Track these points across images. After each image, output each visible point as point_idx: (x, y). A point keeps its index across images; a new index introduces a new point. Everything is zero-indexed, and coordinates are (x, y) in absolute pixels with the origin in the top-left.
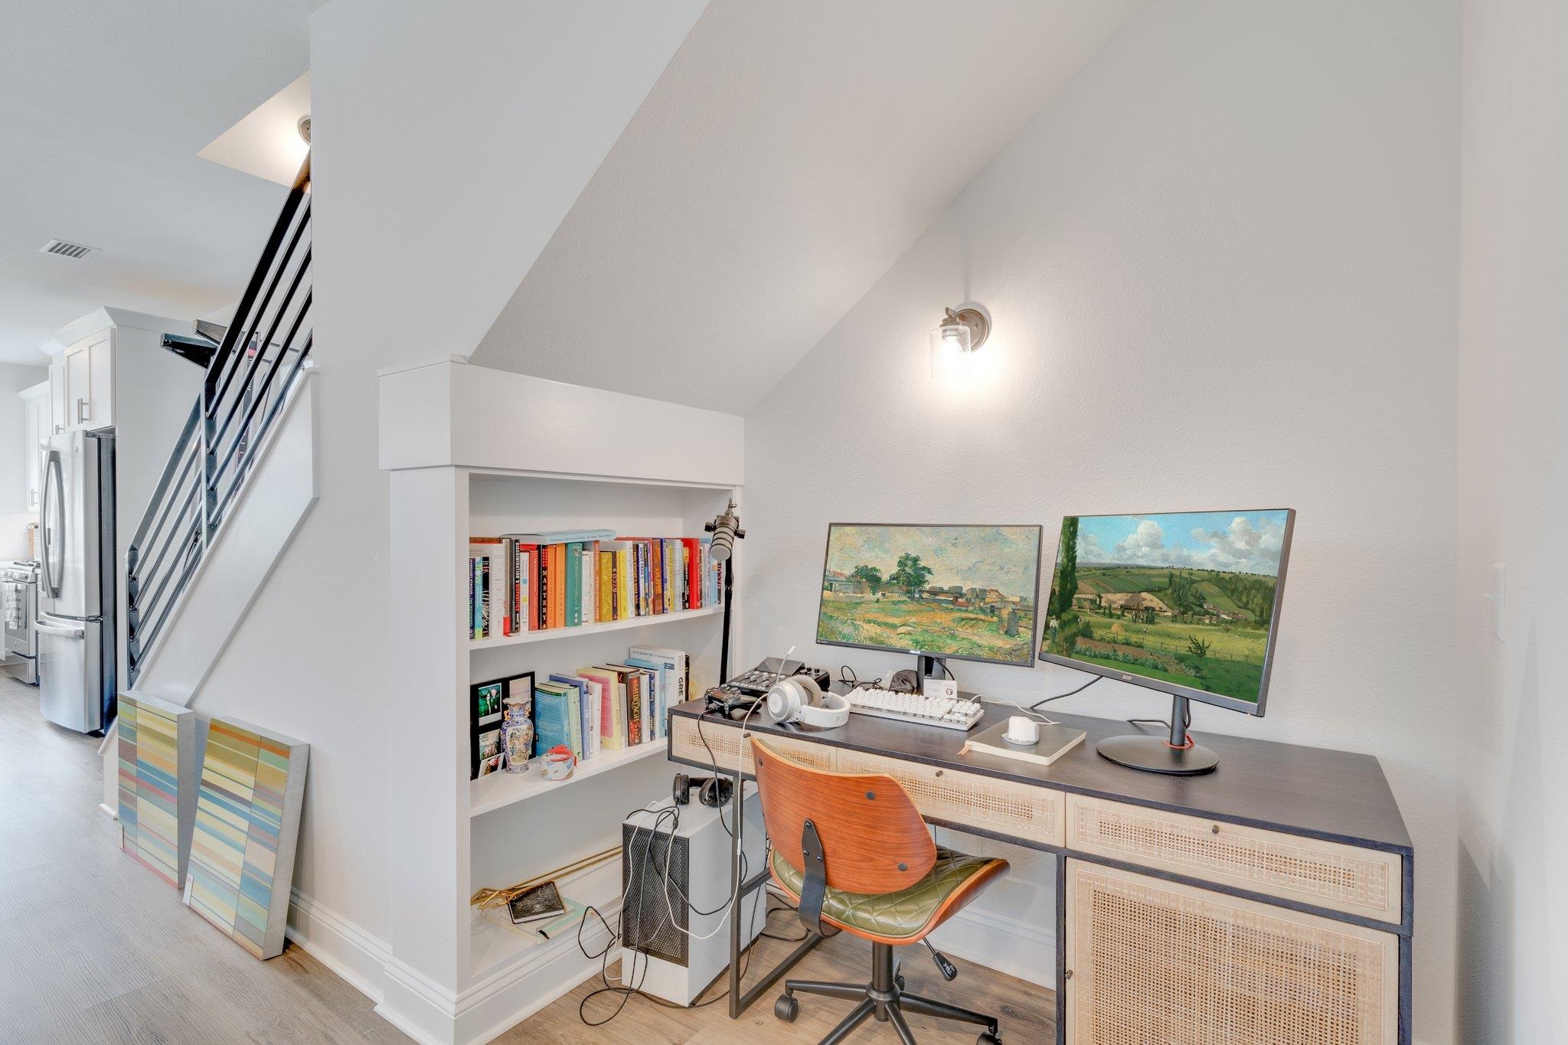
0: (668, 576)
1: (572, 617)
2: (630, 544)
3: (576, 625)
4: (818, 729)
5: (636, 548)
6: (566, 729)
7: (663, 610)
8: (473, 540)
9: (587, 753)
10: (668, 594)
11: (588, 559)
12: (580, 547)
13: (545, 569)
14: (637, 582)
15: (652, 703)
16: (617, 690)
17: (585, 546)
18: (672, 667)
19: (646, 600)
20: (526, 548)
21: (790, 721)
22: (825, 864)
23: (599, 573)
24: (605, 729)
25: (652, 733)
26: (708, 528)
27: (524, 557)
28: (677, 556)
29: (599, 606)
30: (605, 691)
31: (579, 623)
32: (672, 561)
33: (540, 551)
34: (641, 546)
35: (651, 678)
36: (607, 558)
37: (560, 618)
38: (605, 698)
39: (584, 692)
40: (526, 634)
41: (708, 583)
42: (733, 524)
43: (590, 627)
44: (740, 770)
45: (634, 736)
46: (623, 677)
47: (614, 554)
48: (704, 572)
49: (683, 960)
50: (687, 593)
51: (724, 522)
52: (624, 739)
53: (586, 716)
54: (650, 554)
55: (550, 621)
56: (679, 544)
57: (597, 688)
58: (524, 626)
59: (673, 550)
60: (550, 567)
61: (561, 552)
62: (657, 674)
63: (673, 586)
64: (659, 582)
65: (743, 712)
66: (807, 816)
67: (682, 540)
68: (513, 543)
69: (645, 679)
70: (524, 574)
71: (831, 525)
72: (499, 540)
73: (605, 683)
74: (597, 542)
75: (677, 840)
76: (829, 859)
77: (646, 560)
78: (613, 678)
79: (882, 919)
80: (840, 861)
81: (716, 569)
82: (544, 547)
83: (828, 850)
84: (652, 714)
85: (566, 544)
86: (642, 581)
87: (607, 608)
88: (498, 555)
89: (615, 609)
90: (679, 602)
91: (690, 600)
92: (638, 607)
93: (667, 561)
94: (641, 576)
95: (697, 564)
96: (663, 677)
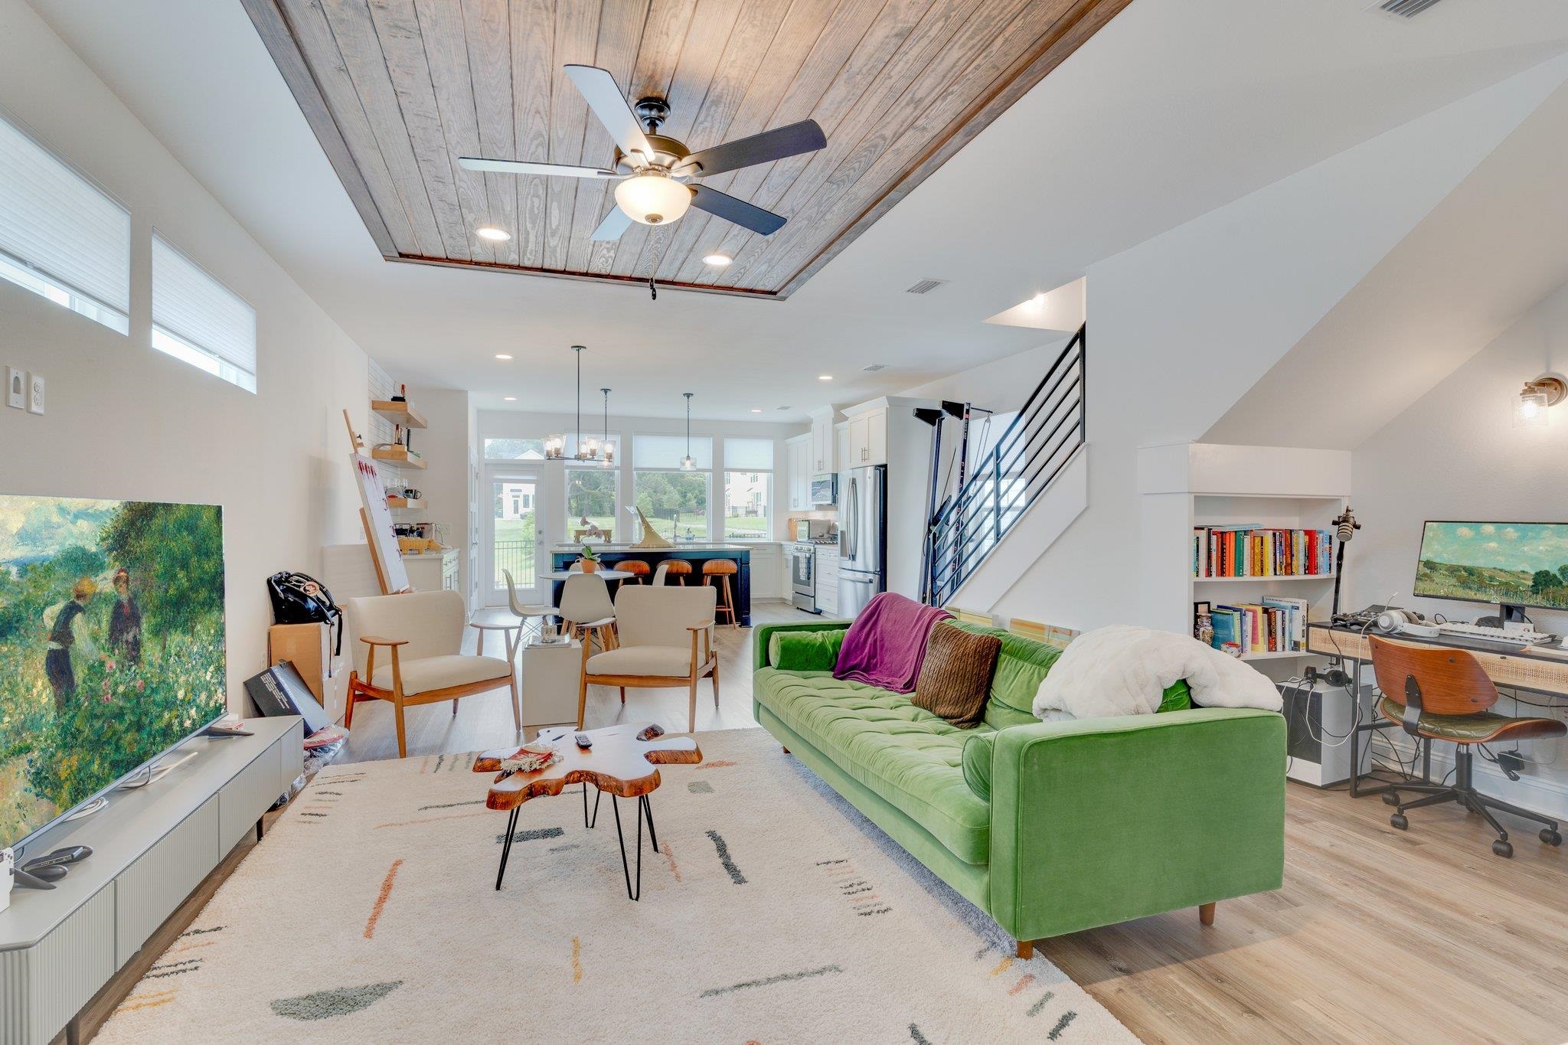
0: (1294, 552)
1: (1239, 571)
2: (1271, 532)
3: (1241, 576)
4: (1415, 636)
5: (1274, 535)
6: (1233, 633)
7: (1292, 573)
8: (1196, 528)
9: (1244, 650)
10: (1294, 563)
11: (1247, 540)
12: (1243, 533)
13: (1225, 544)
14: (1275, 555)
15: (1283, 629)
16: (1262, 619)
17: (1246, 532)
18: (1298, 608)
19: (1281, 566)
20: (1215, 533)
21: (1396, 632)
22: (1421, 699)
23: (1253, 548)
24: (1254, 640)
25: (1284, 646)
26: (1334, 523)
27: (1214, 538)
28: (1300, 542)
29: (1253, 567)
30: (1254, 617)
31: (1242, 575)
32: (1298, 544)
33: (1222, 535)
34: (1278, 534)
35: (1283, 613)
36: (1258, 540)
37: (1232, 571)
38: (1254, 622)
39: (1243, 615)
40: (1214, 578)
41: (1322, 559)
42: (1351, 520)
43: (1247, 577)
44: (1359, 657)
45: (1272, 646)
46: (1266, 611)
47: (1262, 538)
48: (1319, 551)
49: (1317, 759)
50: (1307, 564)
51: (1345, 520)
52: (1266, 647)
53: (1244, 628)
54: (1284, 539)
55: (1227, 573)
56: (1302, 533)
57: (1250, 615)
58: (1214, 574)
59: (1298, 537)
60: (1228, 544)
61: (1233, 535)
62: (1287, 612)
63: (1298, 560)
64: (1289, 556)
65: (1359, 627)
66: (1408, 672)
67: (1304, 531)
68: (1210, 530)
69: (1279, 614)
70: (1214, 547)
71: (1426, 522)
72: (1203, 529)
73: (1254, 612)
74: (1252, 531)
75: (1314, 694)
76: (1424, 696)
77: (1281, 543)
78: (1259, 610)
79: (1460, 732)
80: (1431, 697)
81: (1328, 550)
82: (1225, 533)
83: (1423, 690)
84: (1283, 634)
85: (1236, 532)
86: (1278, 554)
87: (1257, 568)
88: (1203, 534)
89: (1262, 572)
90: (1302, 570)
91: (1311, 567)
92: (1275, 570)
93: (1294, 543)
94: (1278, 551)
95: (1315, 546)
96: (1291, 614)
